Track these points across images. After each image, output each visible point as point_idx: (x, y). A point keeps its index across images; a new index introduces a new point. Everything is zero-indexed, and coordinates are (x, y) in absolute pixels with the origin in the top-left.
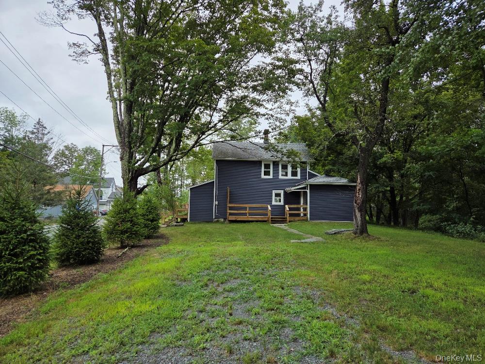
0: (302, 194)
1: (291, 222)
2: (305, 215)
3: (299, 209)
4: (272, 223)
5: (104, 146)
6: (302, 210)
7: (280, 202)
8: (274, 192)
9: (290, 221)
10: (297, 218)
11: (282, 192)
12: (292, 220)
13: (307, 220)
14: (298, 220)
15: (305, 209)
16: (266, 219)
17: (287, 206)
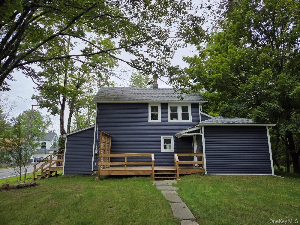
0: (195, 138)
1: (182, 177)
2: (201, 165)
3: (192, 159)
4: (156, 179)
5: (33, 106)
6: (196, 159)
7: (170, 149)
8: (163, 138)
9: (180, 175)
10: (190, 171)
11: (172, 138)
12: (184, 173)
13: (202, 174)
14: (192, 174)
15: (200, 159)
16: (149, 173)
17: (176, 155)
